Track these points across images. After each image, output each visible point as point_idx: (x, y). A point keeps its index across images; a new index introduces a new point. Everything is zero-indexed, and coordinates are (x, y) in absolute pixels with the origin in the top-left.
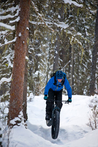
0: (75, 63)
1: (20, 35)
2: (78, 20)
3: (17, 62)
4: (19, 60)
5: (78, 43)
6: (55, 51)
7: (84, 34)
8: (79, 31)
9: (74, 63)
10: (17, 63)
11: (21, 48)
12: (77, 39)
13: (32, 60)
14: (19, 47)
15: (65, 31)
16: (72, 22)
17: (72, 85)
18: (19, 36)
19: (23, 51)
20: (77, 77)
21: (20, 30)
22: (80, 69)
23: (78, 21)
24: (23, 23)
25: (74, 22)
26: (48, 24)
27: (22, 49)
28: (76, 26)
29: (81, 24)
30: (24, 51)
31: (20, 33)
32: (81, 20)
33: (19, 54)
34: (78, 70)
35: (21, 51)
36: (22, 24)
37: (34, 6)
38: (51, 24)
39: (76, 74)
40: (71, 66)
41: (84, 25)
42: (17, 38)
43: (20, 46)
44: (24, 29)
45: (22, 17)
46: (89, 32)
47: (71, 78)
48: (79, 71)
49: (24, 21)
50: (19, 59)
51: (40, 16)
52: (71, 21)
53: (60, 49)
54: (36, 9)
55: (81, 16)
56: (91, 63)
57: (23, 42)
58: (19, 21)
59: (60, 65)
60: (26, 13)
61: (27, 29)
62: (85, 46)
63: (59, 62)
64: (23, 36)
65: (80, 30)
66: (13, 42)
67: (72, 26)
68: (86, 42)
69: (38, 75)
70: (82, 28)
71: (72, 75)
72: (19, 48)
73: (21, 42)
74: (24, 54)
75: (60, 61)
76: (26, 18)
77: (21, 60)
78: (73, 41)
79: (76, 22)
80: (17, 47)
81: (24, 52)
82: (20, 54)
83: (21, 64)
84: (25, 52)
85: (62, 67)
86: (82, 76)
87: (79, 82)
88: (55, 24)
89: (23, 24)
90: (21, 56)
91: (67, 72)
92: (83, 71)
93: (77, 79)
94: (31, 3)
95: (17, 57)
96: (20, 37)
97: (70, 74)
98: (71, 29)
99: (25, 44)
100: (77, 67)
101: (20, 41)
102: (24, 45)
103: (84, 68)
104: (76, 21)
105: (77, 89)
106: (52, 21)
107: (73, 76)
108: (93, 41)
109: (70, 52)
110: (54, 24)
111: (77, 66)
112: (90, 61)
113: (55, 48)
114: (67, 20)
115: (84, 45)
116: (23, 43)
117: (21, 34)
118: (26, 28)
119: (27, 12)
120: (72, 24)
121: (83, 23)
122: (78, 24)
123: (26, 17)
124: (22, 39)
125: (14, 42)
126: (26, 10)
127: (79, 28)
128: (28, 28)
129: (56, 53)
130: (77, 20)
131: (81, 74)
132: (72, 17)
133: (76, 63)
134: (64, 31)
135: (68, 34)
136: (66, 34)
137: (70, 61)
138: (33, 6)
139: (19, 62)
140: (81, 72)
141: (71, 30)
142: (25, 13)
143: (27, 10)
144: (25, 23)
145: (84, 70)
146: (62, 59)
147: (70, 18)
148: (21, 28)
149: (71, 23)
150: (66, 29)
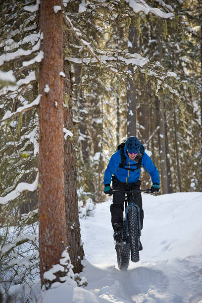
0: (169, 129)
1: (47, 89)
2: (167, 48)
3: (46, 147)
4: (51, 143)
5: (172, 92)
6: (129, 112)
7: (180, 72)
8: (171, 67)
9: (167, 129)
10: (46, 149)
11: (53, 116)
12: (168, 84)
13: (86, 133)
14: (48, 114)
15: (142, 71)
16: (157, 53)
17: (168, 173)
18: (46, 93)
19: (57, 124)
20: (176, 155)
21: (46, 80)
22: (180, 139)
23: (167, 50)
24: (51, 63)
25: (159, 52)
26: (107, 61)
27: (54, 118)
28: (163, 59)
29: (173, 55)
30: (58, 122)
31: (47, 86)
32: (172, 46)
33: (48, 131)
34: (175, 141)
35: (51, 122)
36: (49, 67)
37: (71, 26)
38: (114, 60)
39: (173, 150)
40: (162, 136)
41: (180, 55)
42: (41, 97)
43: (50, 114)
44: (55, 77)
45: (47, 52)
46: (189, 67)
47: (163, 159)
48: (178, 143)
49: (53, 59)
50: (49, 140)
51: (86, 46)
52: (153, 50)
53: (138, 105)
54: (76, 31)
55: (172, 40)
56: (199, 126)
57: (55, 103)
58: (42, 59)
59: (141, 136)
60: (56, 43)
61: (62, 76)
62: (184, 95)
63: (138, 131)
64: (54, 90)
65: (173, 65)
66: (33, 106)
67: (155, 60)
68: (185, 88)
69: (99, 160)
70: (175, 61)
71: (165, 153)
72: (48, 117)
73: (50, 105)
74: (58, 128)
75: (140, 129)
76: (57, 52)
77: (54, 143)
78: (161, 89)
79: (164, 52)
80: (43, 115)
81: (59, 125)
82: (50, 130)
83: (54, 150)
84: (61, 125)
85: (144, 141)
86: (184, 152)
87: (181, 164)
88: (121, 58)
89: (52, 65)
90: (53, 134)
91: (155, 148)
92: (185, 142)
93: (176, 159)
94: (64, 20)
95: (46, 136)
96: (47, 95)
97: (161, 152)
98: (154, 66)
99: (59, 108)
100: (173, 137)
101: (49, 103)
102: (57, 109)
103: (186, 137)
104: (164, 49)
105: (177, 177)
106: (114, 54)
107: (168, 155)
108: (198, 83)
109: (158, 109)
110: (119, 59)
111: (174, 135)
112: (197, 123)
113: (128, 105)
114: (145, 49)
115: (182, 94)
116: (55, 107)
117: (50, 86)
118: (58, 74)
119: (56, 40)
120: (156, 56)
121: (178, 51)
122: (167, 55)
123: (57, 50)
124: (52, 98)
125: (36, 105)
126: (55, 36)
127: (170, 63)
128: (62, 74)
129: (130, 115)
130: (164, 47)
131: (181, 148)
132: (155, 42)
133: (171, 130)
134: (140, 72)
135: (149, 77)
136: (145, 76)
137: (158, 127)
138: (69, 25)
139: (50, 146)
140: (182, 144)
141: (154, 68)
142: (53, 42)
143: (58, 35)
144: (56, 64)
145: (187, 140)
146: (143, 125)
147: (150, 46)
148: (47, 74)
149: (154, 54)
150: (145, 66)
